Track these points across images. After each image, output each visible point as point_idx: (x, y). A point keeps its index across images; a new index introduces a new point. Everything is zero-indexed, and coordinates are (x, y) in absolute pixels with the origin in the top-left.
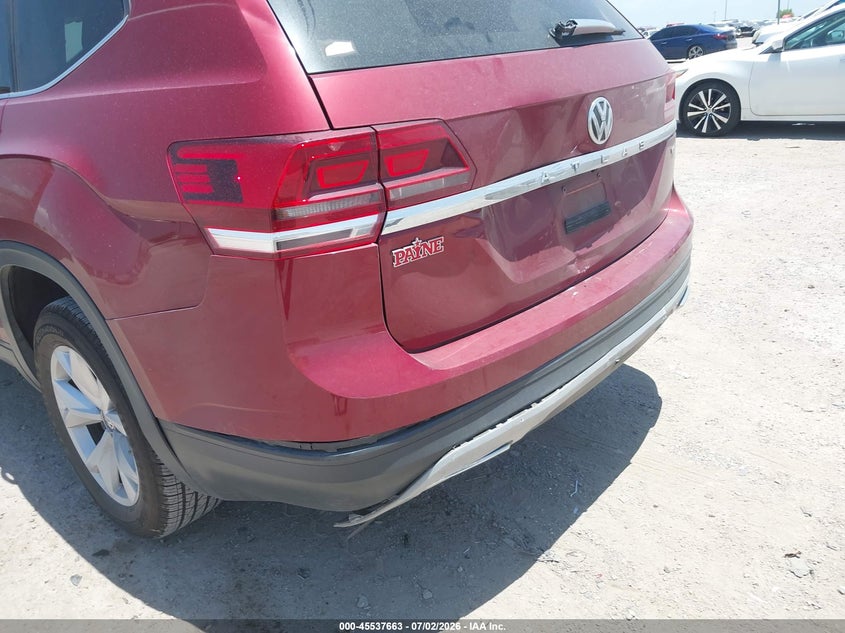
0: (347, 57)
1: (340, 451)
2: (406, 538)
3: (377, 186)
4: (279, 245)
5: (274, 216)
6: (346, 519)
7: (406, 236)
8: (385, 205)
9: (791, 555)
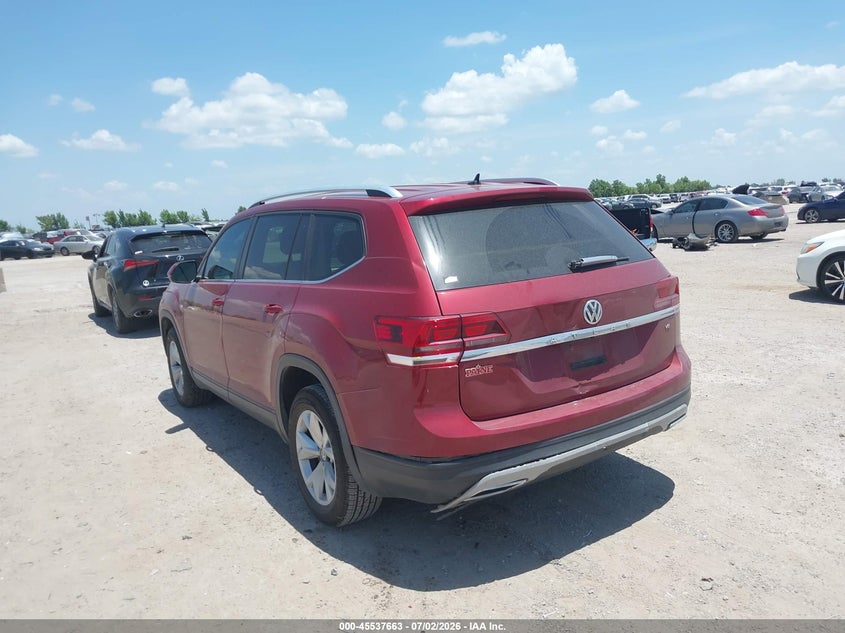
0: (455, 283)
1: (434, 463)
2: (477, 544)
3: (460, 340)
4: (415, 363)
5: (414, 351)
6: (436, 508)
7: (473, 363)
8: (463, 348)
9: (704, 580)
